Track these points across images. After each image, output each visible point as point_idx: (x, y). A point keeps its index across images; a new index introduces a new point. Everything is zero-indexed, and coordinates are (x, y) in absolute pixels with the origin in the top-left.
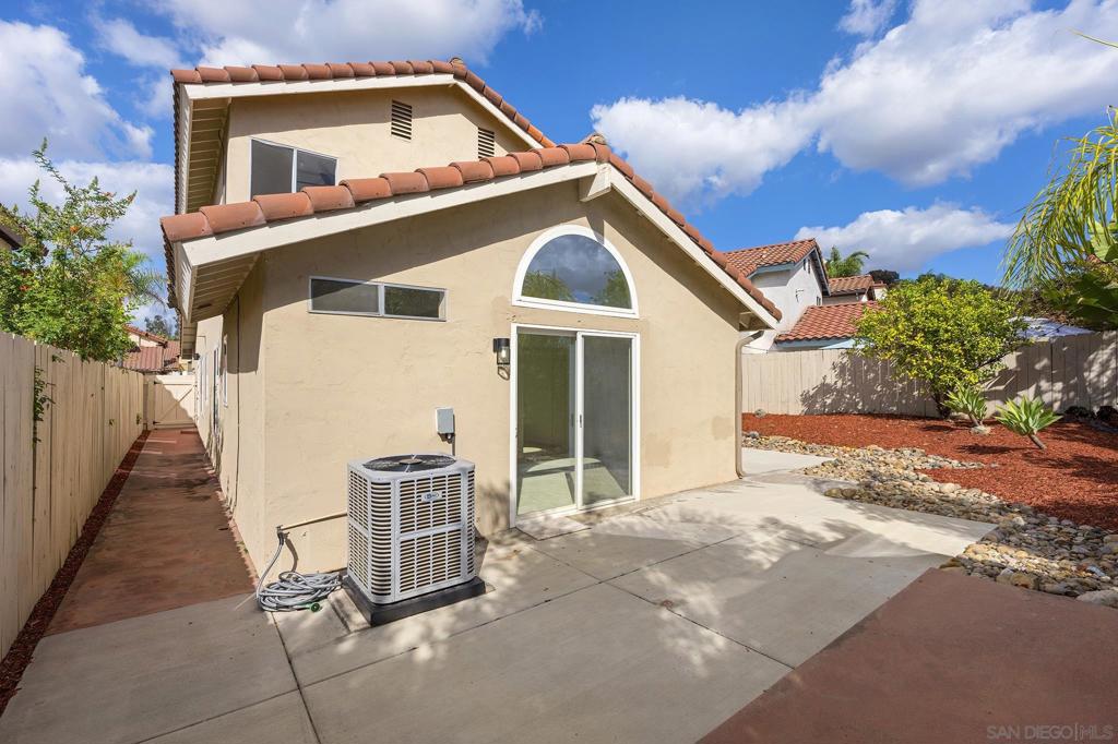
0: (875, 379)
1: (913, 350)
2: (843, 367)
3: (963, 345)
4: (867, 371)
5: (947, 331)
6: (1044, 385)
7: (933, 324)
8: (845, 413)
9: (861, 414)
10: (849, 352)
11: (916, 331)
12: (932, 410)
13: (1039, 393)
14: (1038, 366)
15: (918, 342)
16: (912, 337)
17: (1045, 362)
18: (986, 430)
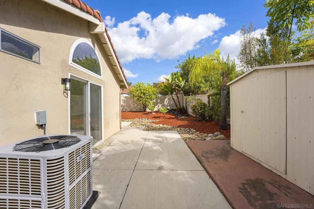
0: (131, 104)
1: (141, 97)
2: (124, 100)
3: (150, 96)
4: (130, 102)
5: (147, 93)
6: (159, 105)
7: (145, 91)
8: (125, 112)
9: (128, 111)
10: (126, 97)
11: (142, 93)
12: (143, 110)
13: (158, 106)
14: (158, 101)
15: (142, 95)
16: (141, 94)
17: (159, 100)
18: (154, 113)
